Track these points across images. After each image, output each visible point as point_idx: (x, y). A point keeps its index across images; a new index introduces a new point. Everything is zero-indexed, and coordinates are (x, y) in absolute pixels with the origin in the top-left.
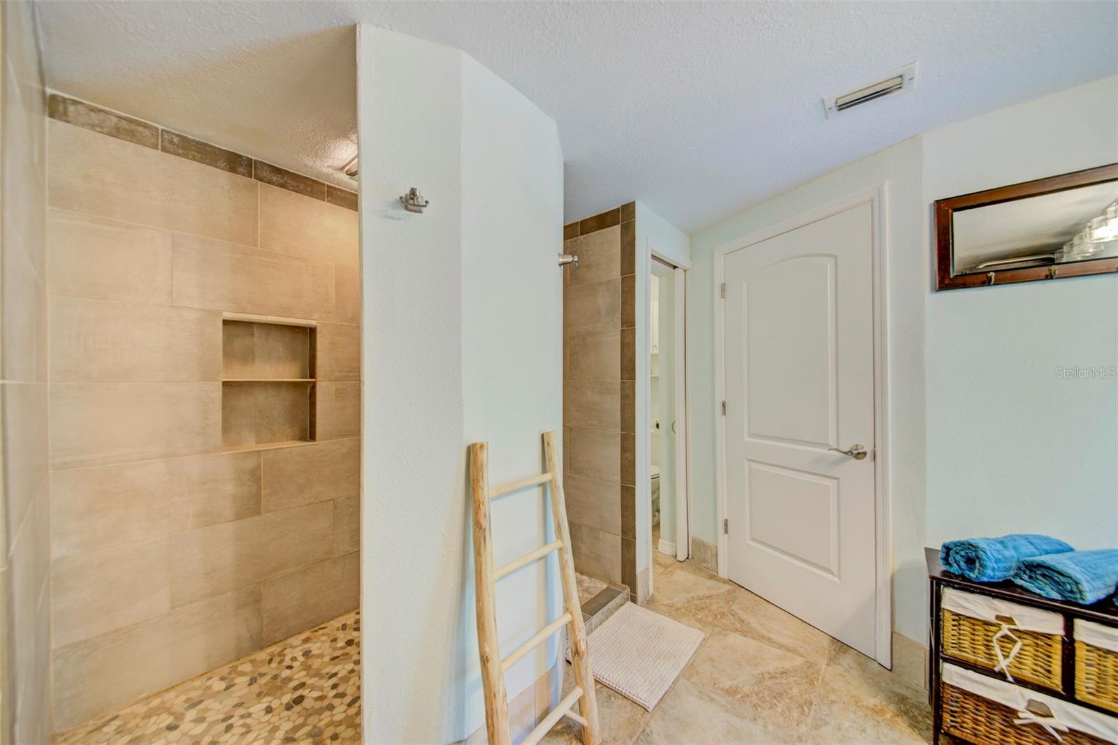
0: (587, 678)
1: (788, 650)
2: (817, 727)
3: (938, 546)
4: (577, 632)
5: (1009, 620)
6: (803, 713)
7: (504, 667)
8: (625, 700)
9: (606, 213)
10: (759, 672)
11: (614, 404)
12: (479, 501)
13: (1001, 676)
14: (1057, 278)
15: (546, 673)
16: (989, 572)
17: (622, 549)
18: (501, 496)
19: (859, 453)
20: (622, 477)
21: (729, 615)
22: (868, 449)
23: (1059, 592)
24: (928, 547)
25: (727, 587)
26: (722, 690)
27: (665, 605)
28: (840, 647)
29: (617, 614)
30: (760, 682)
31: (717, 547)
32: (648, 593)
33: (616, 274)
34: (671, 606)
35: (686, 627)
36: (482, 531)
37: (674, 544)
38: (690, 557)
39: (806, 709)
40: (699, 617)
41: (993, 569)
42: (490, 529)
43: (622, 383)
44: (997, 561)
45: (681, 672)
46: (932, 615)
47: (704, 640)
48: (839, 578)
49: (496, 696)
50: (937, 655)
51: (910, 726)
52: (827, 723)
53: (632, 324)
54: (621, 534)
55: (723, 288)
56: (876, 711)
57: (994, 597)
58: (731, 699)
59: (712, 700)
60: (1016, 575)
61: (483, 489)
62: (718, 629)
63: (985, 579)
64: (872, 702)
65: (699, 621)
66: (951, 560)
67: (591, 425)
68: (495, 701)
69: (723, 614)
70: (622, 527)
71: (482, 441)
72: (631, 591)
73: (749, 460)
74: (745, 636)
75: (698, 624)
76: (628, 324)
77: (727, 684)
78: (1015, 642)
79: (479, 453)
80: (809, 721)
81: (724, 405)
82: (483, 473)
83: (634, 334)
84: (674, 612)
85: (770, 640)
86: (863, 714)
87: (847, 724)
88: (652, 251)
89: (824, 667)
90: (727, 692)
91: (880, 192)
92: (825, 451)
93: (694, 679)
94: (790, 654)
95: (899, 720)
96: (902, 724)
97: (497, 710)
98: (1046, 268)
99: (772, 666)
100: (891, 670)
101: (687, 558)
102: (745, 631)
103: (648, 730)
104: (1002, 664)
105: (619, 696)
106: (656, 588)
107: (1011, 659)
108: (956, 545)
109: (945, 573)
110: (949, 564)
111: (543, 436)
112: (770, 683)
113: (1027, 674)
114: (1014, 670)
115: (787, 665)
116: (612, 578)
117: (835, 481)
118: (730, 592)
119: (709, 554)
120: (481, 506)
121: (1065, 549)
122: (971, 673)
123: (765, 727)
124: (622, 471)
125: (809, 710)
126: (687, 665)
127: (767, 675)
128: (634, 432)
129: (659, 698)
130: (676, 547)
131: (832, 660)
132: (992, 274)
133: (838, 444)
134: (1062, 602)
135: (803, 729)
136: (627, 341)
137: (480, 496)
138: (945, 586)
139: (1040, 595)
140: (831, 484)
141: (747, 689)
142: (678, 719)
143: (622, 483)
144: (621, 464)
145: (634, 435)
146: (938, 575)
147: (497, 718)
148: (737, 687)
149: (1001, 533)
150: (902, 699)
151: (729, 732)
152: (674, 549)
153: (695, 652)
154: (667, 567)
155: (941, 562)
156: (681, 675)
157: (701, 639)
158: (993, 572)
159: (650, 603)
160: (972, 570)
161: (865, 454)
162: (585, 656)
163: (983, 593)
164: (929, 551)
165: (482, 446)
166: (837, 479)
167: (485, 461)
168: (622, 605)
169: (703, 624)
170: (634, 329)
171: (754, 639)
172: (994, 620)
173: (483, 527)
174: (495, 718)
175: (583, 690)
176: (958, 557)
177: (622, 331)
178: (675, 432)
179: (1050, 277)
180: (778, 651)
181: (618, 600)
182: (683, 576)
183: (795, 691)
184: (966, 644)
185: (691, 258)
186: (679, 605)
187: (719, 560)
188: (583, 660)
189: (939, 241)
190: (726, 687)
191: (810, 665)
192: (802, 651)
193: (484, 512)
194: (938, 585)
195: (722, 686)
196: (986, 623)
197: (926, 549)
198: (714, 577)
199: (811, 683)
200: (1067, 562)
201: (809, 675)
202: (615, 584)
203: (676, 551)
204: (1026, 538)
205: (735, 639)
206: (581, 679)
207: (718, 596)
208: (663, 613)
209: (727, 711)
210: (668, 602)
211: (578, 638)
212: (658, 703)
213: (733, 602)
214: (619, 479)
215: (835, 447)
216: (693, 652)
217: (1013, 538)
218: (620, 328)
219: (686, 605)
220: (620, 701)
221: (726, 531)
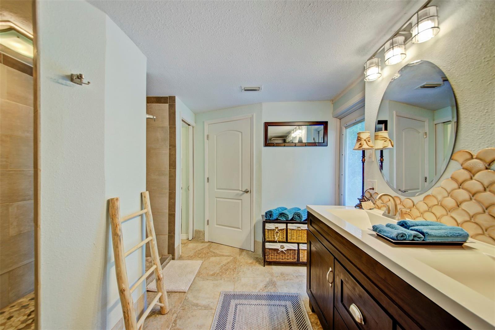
0: (163, 288)
1: (228, 256)
2: (238, 273)
3: (264, 214)
4: (159, 271)
5: (277, 228)
6: (234, 271)
7: (131, 291)
8: (176, 293)
9: (161, 97)
10: (221, 265)
11: (166, 180)
12: (116, 224)
13: (276, 242)
14: (286, 146)
15: (142, 295)
16: (274, 217)
17: (168, 240)
18: (125, 221)
19: (247, 191)
20: (169, 210)
21: (210, 252)
22: (249, 190)
23: (285, 218)
24: (263, 214)
25: (208, 244)
26: (210, 275)
27: (186, 257)
28: (242, 250)
29: (167, 266)
30: (221, 268)
31: (204, 231)
32: (179, 255)
33: (167, 124)
34: (189, 256)
35: (196, 261)
36: (119, 237)
37: (187, 235)
38: (194, 238)
39: (235, 270)
40: (200, 256)
41: (275, 216)
42: (122, 235)
43: (170, 171)
44: (275, 214)
45: (196, 275)
46: (263, 233)
47: (202, 263)
48: (242, 230)
49: (129, 304)
50: (264, 242)
51: (259, 264)
52: (240, 271)
53: (175, 146)
54: (168, 234)
55: (208, 136)
56: (251, 263)
57: (275, 223)
58: (213, 276)
59: (207, 279)
60: (279, 217)
61: (118, 218)
62: (207, 258)
63: (273, 219)
64: (250, 261)
65: (199, 258)
66: (267, 216)
67: (153, 190)
68: (129, 306)
69: (208, 253)
70: (168, 231)
71: (117, 197)
72: (172, 256)
73: (216, 197)
74: (216, 257)
75: (200, 259)
76: (173, 146)
77: (212, 273)
78: (278, 233)
79: (116, 202)
80: (236, 273)
81: (208, 179)
82: (118, 211)
83: (176, 151)
84: (190, 258)
85: (223, 255)
86: (248, 265)
87: (245, 269)
88: (182, 118)
89: (238, 257)
90: (212, 275)
91: (253, 116)
92: (238, 192)
93: (201, 276)
94: (229, 257)
95: (256, 263)
96: (257, 264)
97: (130, 309)
98: (284, 144)
99: (225, 262)
100: (254, 252)
101: (193, 238)
102: (216, 255)
103: (187, 298)
104: (276, 239)
105: (173, 293)
106: (182, 252)
107: (278, 237)
108: (268, 212)
109: (266, 220)
110: (267, 217)
111: (141, 194)
112: (224, 267)
113: (281, 240)
114: (278, 240)
115: (229, 260)
116: (163, 254)
117: (241, 201)
118: (209, 245)
119: (201, 234)
120: (118, 226)
121: (286, 209)
122: (271, 244)
123: (224, 280)
124: (169, 207)
125: (236, 270)
126: (197, 273)
127: (223, 266)
128: (175, 190)
129: (189, 287)
130: (188, 236)
131: (240, 255)
132: (275, 144)
133: (242, 189)
134: (286, 221)
135: (235, 275)
136: (172, 153)
137: (117, 221)
138: (266, 223)
139: (282, 220)
140: (240, 201)
141: (218, 272)
142: (197, 290)
143: (169, 212)
144: (169, 205)
145: (175, 192)
146: (264, 220)
147: (130, 312)
148: (215, 272)
149: (275, 208)
150: (257, 258)
151: (214, 286)
152: (187, 236)
153: (200, 268)
154: (185, 244)
155: (265, 217)
156: (196, 276)
157: (201, 263)
158: (275, 217)
159: (180, 258)
160: (271, 218)
161: (248, 191)
162: (162, 279)
163: (273, 222)
164: (262, 216)
165: (117, 199)
166: (242, 200)
167: (119, 206)
168: (169, 262)
169: (201, 258)
170: (176, 149)
171: (218, 256)
172: (274, 229)
173: (119, 235)
174: (129, 313)
175: (162, 293)
176: (268, 215)
177: (170, 149)
178: (189, 190)
179: (285, 146)
180: (226, 258)
181: (167, 261)
182: (191, 245)
183: (232, 267)
184: (270, 237)
185: (195, 123)
186: (192, 255)
187: (205, 236)
188: (162, 281)
189: (265, 133)
190: (211, 274)
191: (235, 258)
192: (232, 255)
193: (119, 229)
194: (265, 223)
195: (210, 274)
196: (274, 230)
197: (262, 215)
198: (203, 242)
199: (236, 263)
200: (287, 211)
201: (235, 261)
202: (165, 256)
203: (188, 237)
204: (280, 208)
205: (213, 259)
206: (161, 289)
207: (205, 247)
208: (186, 259)
209: (213, 280)
210: (187, 255)
211: (159, 273)
212: (189, 288)
213: (211, 248)
214: (168, 211)
215: (241, 190)
216: (199, 267)
217: (278, 208)
218: (169, 148)
219: (194, 254)
220: (174, 294)
221: (208, 224)
